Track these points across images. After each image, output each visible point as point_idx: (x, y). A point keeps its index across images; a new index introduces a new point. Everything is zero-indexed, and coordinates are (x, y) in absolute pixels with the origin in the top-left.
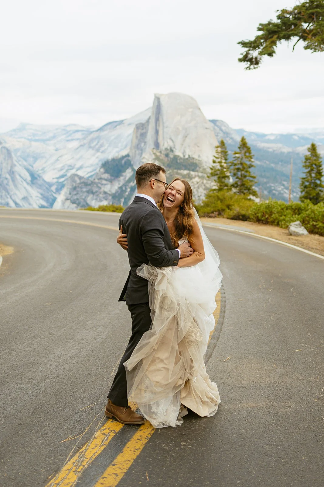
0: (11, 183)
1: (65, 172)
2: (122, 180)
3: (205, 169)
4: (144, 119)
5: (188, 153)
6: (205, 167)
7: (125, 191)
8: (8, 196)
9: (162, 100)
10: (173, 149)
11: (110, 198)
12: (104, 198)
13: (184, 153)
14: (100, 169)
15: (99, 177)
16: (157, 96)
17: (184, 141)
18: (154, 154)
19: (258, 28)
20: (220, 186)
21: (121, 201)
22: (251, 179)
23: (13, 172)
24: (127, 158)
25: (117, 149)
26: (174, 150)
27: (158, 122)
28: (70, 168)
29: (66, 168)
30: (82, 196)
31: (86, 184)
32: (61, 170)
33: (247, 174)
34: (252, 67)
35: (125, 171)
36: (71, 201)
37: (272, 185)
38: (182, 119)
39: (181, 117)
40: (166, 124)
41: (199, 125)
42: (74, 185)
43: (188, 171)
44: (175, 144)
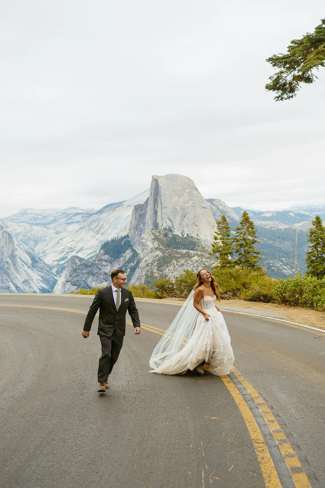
0: (12, 266)
1: (65, 255)
2: (121, 262)
3: (203, 248)
4: (142, 200)
5: (186, 232)
6: (204, 245)
8: (9, 280)
9: (159, 181)
10: (171, 228)
13: (182, 233)
14: (100, 250)
15: (99, 258)
16: (155, 178)
17: (182, 220)
18: (153, 234)
19: (289, 47)
20: (223, 263)
22: (255, 255)
23: (14, 256)
24: (127, 239)
25: (117, 230)
26: (173, 229)
27: (157, 203)
28: (71, 250)
29: (67, 251)
30: (82, 278)
31: (86, 266)
32: (62, 252)
33: (251, 250)
34: (285, 96)
35: (125, 252)
36: (71, 283)
37: (271, 262)
38: (179, 199)
39: (179, 198)
40: (164, 205)
41: (196, 205)
42: (75, 267)
43: (187, 250)
44: (174, 224)
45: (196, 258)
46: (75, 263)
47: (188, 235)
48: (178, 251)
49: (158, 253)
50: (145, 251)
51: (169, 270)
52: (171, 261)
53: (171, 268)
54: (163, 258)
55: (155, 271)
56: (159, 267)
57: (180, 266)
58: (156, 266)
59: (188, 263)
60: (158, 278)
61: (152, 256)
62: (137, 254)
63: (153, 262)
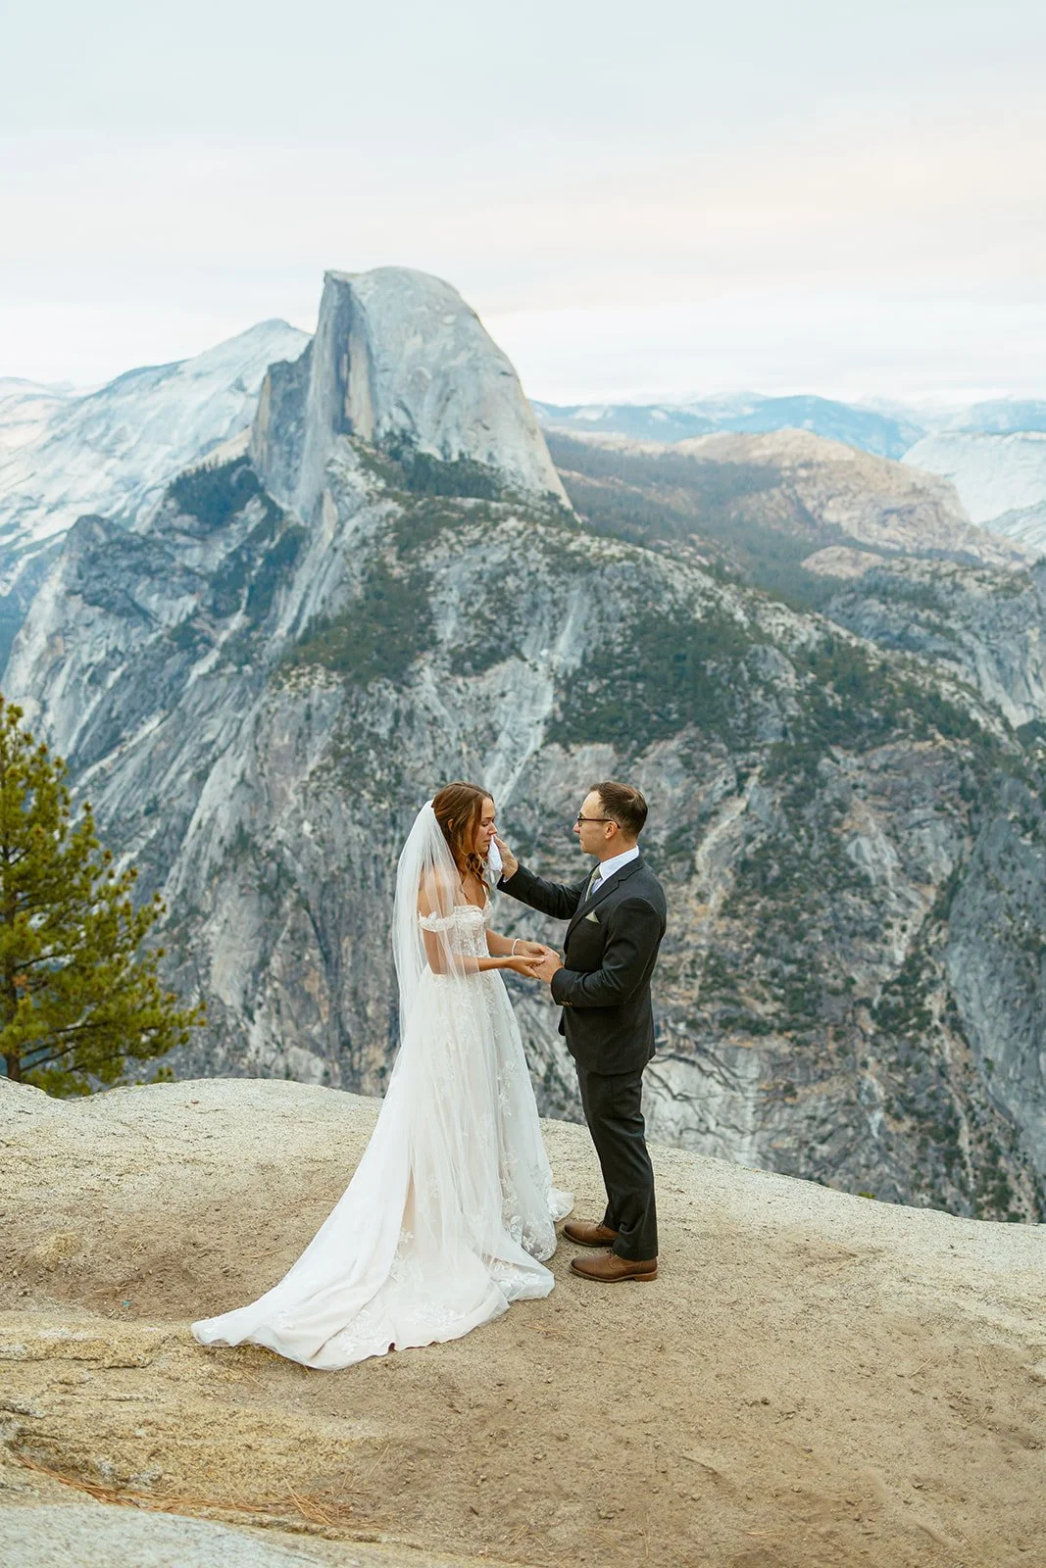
1: (13, 517)
2: (234, 536)
4: (292, 352)
5: (457, 447)
6: (514, 488)
7: (249, 565)
9: (357, 286)
10: (408, 434)
11: (206, 586)
12: (184, 586)
13: (444, 447)
14: (165, 500)
15: (166, 525)
16: (335, 276)
17: (443, 410)
18: (357, 450)
21: (240, 595)
24: (244, 467)
25: (169, 448)
26: (414, 438)
27: (345, 357)
29: (17, 506)
30: (118, 582)
31: (127, 546)
35: (243, 508)
36: (84, 597)
38: (429, 347)
39: (425, 341)
40: (381, 361)
41: (481, 364)
42: (92, 548)
43: (479, 501)
44: (416, 420)
45: (512, 522)
46: (91, 537)
47: (461, 455)
48: (452, 501)
49: (390, 505)
50: (347, 500)
51: (436, 557)
52: (437, 533)
53: (443, 552)
54: (412, 522)
55: (391, 558)
56: (401, 550)
57: (470, 546)
58: (392, 545)
59: (491, 539)
60: (406, 581)
61: (374, 516)
62: (281, 513)
63: (380, 534)
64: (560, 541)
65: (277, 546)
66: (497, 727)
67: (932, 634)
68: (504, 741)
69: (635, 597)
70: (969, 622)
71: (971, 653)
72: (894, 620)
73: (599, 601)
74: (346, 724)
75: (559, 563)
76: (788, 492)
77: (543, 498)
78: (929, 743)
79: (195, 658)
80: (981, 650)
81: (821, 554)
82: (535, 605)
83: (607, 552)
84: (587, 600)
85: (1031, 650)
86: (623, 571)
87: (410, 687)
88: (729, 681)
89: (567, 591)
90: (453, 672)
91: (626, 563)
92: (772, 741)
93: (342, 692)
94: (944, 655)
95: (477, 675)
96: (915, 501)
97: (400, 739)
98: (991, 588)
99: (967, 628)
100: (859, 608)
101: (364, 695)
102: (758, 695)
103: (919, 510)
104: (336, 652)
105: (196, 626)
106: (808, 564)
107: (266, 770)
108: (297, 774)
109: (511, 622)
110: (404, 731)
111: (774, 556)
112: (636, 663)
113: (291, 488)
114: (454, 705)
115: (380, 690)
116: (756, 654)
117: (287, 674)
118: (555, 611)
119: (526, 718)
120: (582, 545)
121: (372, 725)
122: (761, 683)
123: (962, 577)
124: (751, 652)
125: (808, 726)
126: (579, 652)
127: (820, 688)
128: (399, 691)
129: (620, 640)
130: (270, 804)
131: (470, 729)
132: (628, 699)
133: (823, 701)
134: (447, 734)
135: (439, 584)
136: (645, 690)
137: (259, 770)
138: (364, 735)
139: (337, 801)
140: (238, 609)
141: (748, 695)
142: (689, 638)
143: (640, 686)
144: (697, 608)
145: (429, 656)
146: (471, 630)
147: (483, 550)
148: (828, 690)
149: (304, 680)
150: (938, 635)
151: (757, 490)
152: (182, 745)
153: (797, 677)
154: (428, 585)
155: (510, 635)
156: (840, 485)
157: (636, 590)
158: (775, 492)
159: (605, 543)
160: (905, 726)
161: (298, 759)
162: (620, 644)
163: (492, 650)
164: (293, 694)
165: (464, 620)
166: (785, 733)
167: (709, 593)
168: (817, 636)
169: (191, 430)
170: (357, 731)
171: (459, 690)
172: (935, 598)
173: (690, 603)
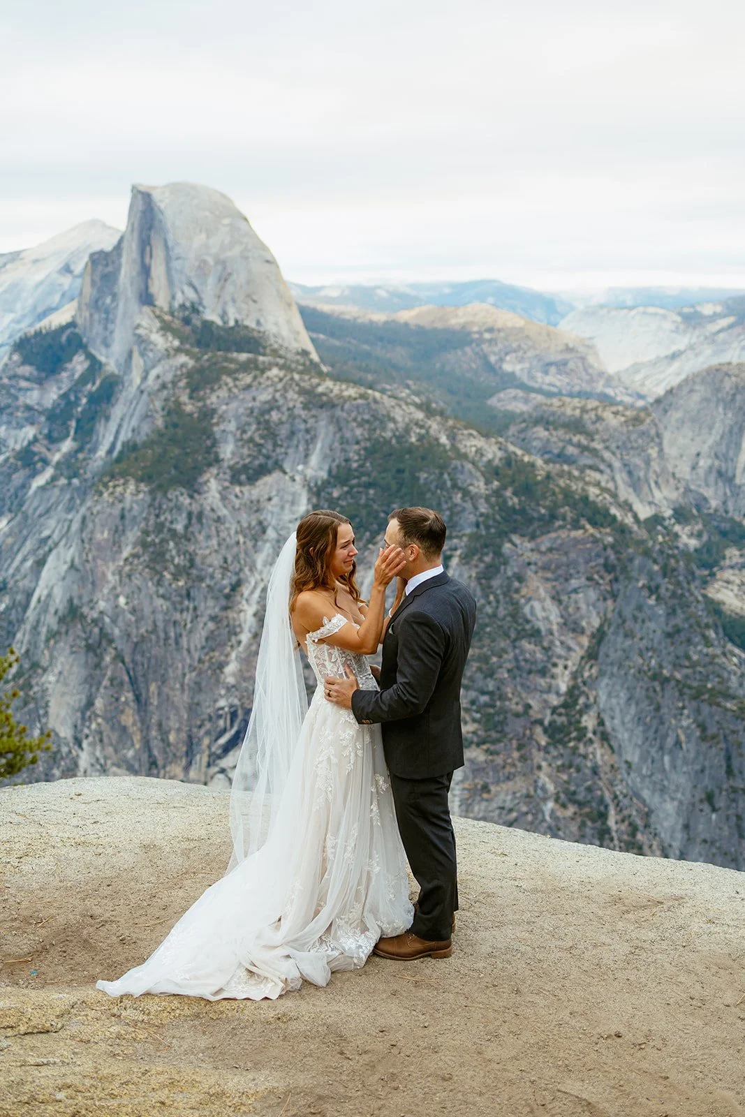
2: (65, 380)
4: (106, 242)
5: (233, 315)
6: (276, 346)
7: (77, 403)
9: (156, 196)
10: (196, 306)
11: (43, 419)
12: (27, 419)
13: (224, 315)
14: (11, 354)
15: (12, 373)
16: (142, 189)
17: (222, 288)
18: (158, 317)
21: (69, 426)
24: (72, 330)
26: (201, 309)
27: (148, 249)
35: (71, 360)
37: (388, 387)
38: (211, 241)
39: (208, 237)
40: (176, 251)
41: (250, 254)
43: (250, 355)
44: (203, 296)
45: (275, 371)
47: (236, 321)
48: (229, 355)
49: (182, 358)
50: (151, 355)
51: (218, 397)
52: (218, 379)
53: (223, 393)
54: (200, 371)
55: (184, 398)
56: (193, 391)
57: (244, 389)
58: (185, 388)
59: (260, 384)
60: (196, 415)
61: (171, 367)
62: (101, 364)
63: (176, 379)
64: (311, 385)
65: (98, 389)
66: (265, 523)
67: (582, 452)
68: (271, 533)
69: (367, 426)
70: (608, 444)
71: (610, 466)
72: (555, 443)
73: (340, 429)
74: (152, 522)
75: (310, 402)
76: (477, 350)
77: (298, 353)
78: (581, 532)
79: (34, 474)
80: (617, 464)
81: (502, 395)
82: (293, 433)
83: (346, 394)
84: (332, 429)
85: (652, 463)
86: (358, 407)
87: (199, 493)
88: (437, 487)
89: (316, 422)
90: (232, 483)
91: (360, 401)
92: (468, 531)
93: (148, 498)
94: (591, 467)
95: (250, 484)
96: (568, 356)
97: (193, 533)
98: (623, 419)
99: (607, 448)
100: (529, 433)
101: (164, 501)
102: (458, 498)
103: (571, 365)
104: (144, 468)
105: (35, 449)
106: (493, 402)
107: (90, 557)
108: (114, 560)
109: (275, 445)
110: (195, 528)
111: (468, 396)
112: (369, 475)
113: (107, 346)
114: (233, 507)
115: (177, 497)
116: (455, 468)
117: (106, 486)
118: (308, 437)
119: (287, 516)
120: (327, 388)
121: (172, 522)
122: (460, 489)
123: (604, 410)
124: (452, 466)
125: (495, 520)
126: (326, 467)
127: (503, 492)
128: (191, 497)
129: (356, 458)
130: (93, 583)
131: (245, 525)
132: (363, 501)
133: (505, 502)
134: (228, 529)
135: (221, 417)
136: (375, 494)
137: (84, 555)
138: (165, 530)
139: (145, 580)
140: (67, 435)
141: (451, 498)
142: (407, 456)
143: (371, 492)
144: (412, 434)
145: (214, 470)
146: (245, 451)
147: (253, 392)
148: (508, 493)
149: (119, 489)
150: (586, 453)
151: (455, 348)
152: (25, 539)
153: (486, 484)
154: (212, 418)
155: (274, 454)
156: (515, 345)
157: (368, 421)
158: (468, 349)
159: (344, 387)
160: (564, 519)
161: (115, 549)
162: (356, 461)
163: (261, 466)
164: (111, 500)
165: (240, 443)
166: (477, 525)
167: (421, 423)
168: (500, 454)
169: (30, 302)
170: (160, 527)
171: (237, 496)
172: (584, 426)
173: (407, 430)
